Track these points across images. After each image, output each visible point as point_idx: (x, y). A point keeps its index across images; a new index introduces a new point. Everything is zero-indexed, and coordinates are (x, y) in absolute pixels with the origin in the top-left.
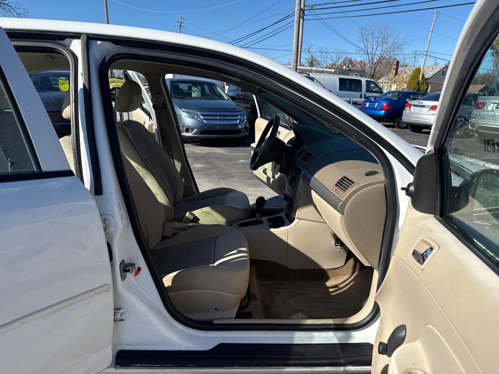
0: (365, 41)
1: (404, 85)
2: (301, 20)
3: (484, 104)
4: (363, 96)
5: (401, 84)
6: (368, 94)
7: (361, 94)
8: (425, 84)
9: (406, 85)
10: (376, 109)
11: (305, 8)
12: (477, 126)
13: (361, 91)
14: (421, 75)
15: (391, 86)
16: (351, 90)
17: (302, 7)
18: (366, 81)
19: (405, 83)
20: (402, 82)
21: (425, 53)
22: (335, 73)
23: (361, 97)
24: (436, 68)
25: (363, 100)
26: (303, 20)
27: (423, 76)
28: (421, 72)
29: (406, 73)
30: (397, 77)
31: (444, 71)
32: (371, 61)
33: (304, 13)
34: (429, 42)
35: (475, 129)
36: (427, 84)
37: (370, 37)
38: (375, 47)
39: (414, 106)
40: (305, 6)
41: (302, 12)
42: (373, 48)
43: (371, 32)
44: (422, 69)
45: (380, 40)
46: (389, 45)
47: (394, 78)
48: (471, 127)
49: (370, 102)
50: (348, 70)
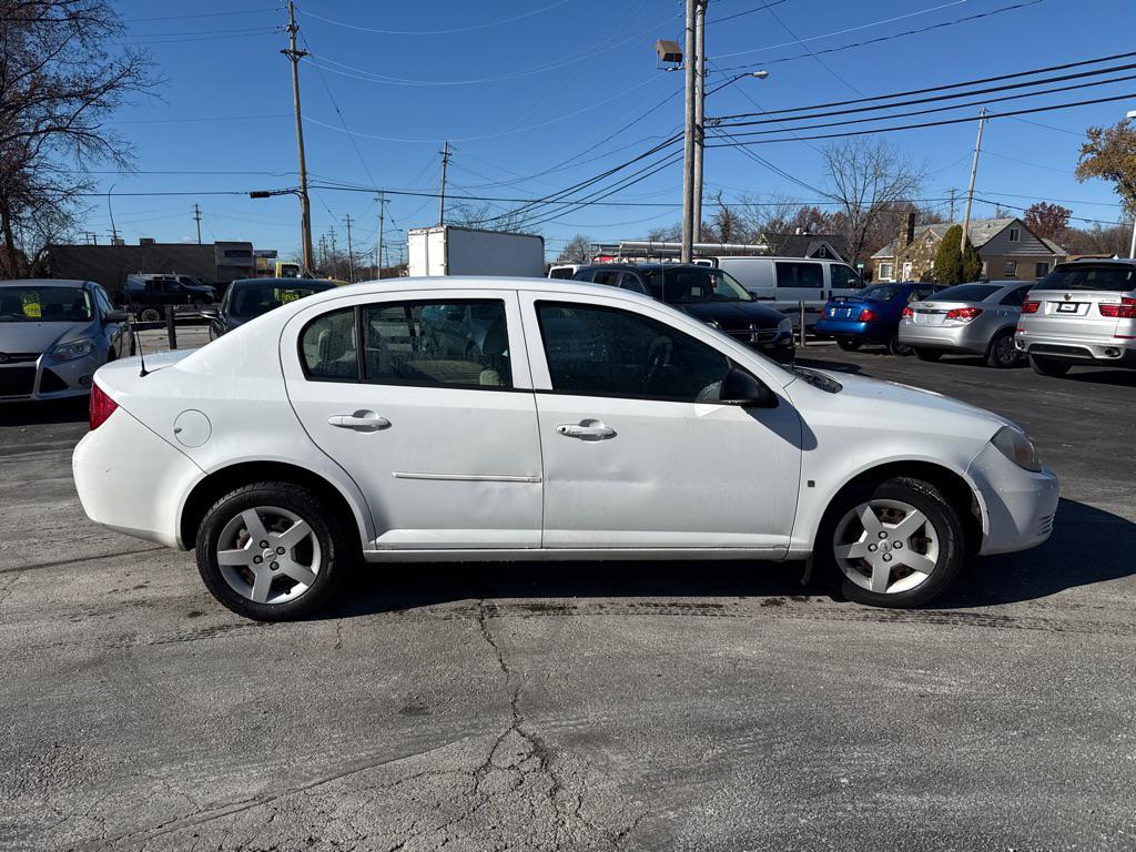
0: (838, 176)
1: (929, 264)
2: (697, 147)
3: (1038, 304)
4: (827, 295)
5: (921, 261)
6: (837, 292)
7: (822, 292)
8: (974, 259)
9: (932, 263)
10: (850, 320)
11: (705, 124)
12: (1028, 344)
13: (822, 286)
14: (963, 241)
15: (901, 267)
16: (801, 284)
17: (698, 121)
18: (831, 265)
19: (931, 260)
20: (925, 257)
21: (969, 196)
22: (767, 253)
23: (822, 298)
24: (995, 225)
25: (825, 302)
26: (702, 147)
27: (968, 243)
28: (964, 235)
29: (931, 238)
30: (912, 248)
31: (1012, 231)
32: (855, 215)
33: (702, 133)
34: (975, 172)
35: (1025, 350)
36: (979, 259)
37: (847, 165)
38: (860, 187)
39: (919, 311)
40: (704, 120)
41: (697, 132)
42: (855, 189)
43: (849, 156)
44: (964, 228)
45: (870, 171)
46: (890, 181)
47: (906, 249)
48: (1019, 345)
49: (837, 308)
50: (807, 236)
